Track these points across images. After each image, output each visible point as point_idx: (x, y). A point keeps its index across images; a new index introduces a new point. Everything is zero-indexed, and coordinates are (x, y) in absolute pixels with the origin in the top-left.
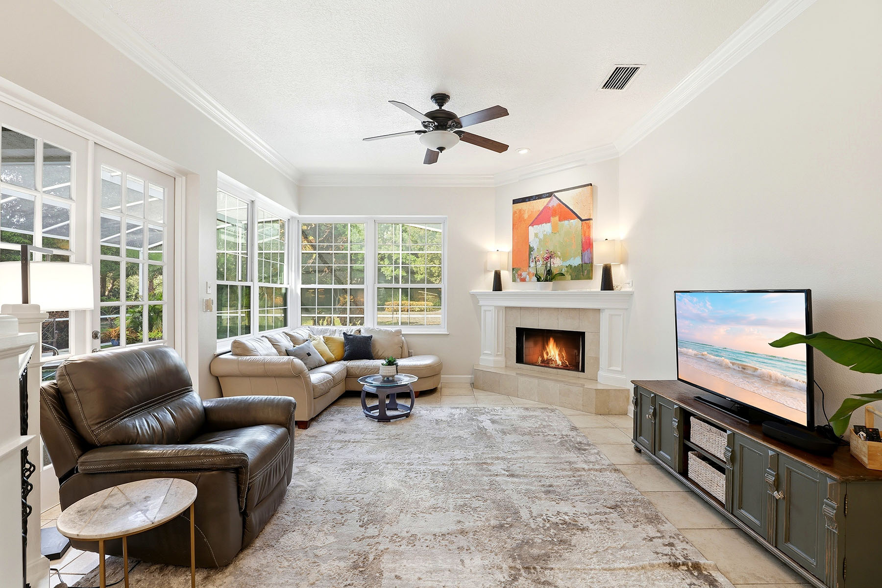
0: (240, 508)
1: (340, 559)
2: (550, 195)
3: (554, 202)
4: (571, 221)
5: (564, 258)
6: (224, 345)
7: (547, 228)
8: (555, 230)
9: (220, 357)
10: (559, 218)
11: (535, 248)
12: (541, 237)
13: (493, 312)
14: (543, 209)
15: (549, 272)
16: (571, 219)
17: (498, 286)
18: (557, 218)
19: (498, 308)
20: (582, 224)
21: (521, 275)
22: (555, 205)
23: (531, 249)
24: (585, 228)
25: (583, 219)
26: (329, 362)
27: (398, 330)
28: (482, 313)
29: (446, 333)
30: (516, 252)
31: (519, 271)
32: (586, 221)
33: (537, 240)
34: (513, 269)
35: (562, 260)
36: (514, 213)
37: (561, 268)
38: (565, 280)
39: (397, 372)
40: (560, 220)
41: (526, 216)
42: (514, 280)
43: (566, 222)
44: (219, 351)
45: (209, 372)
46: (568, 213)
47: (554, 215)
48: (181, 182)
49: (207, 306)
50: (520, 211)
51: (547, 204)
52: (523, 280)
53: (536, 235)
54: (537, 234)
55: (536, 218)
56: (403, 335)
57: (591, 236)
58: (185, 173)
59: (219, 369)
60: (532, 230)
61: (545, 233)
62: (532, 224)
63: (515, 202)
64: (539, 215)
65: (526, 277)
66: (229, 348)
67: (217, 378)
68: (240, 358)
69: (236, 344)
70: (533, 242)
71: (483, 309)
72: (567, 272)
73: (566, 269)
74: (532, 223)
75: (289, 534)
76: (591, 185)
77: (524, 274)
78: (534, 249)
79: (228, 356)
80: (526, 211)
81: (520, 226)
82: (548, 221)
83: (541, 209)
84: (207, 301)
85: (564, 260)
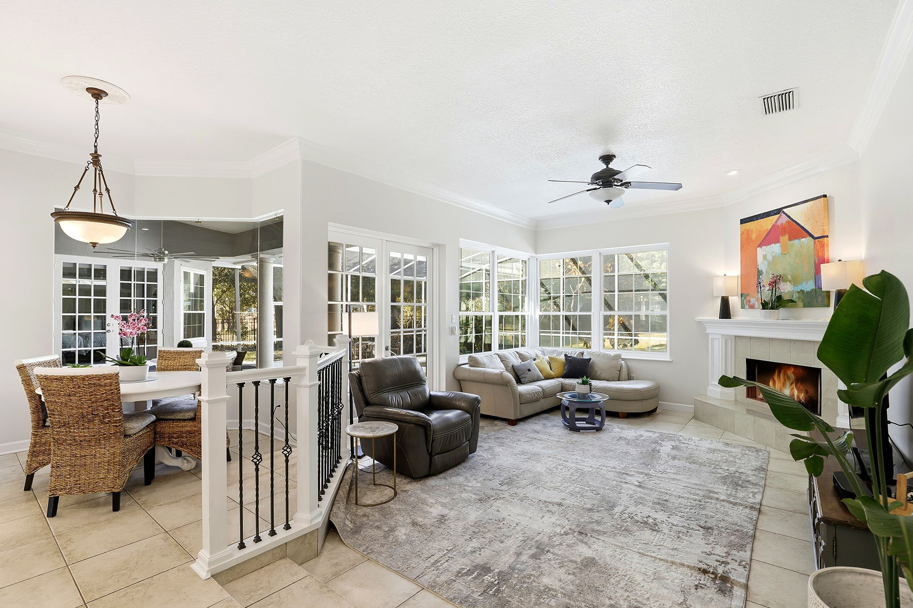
0: (428, 450)
1: (475, 494)
2: (778, 211)
3: (784, 219)
4: (803, 239)
5: (795, 281)
6: (464, 359)
7: (776, 248)
8: (785, 252)
9: (462, 366)
10: (789, 236)
11: (764, 271)
12: (770, 258)
13: (720, 340)
14: (771, 228)
15: (779, 298)
16: (802, 238)
17: (725, 312)
18: (787, 237)
19: (726, 338)
20: (815, 243)
21: (749, 301)
22: (784, 222)
23: (760, 273)
24: (818, 247)
25: (815, 236)
26: (547, 378)
27: (618, 354)
28: (710, 341)
29: (669, 360)
30: (744, 276)
31: (748, 297)
32: (820, 239)
33: (766, 262)
34: (742, 295)
35: (793, 285)
36: (742, 234)
37: (791, 293)
38: (795, 307)
39: (591, 391)
40: (790, 240)
41: (754, 237)
42: (743, 307)
43: (796, 242)
44: (461, 362)
45: (453, 374)
46: (797, 231)
47: (783, 234)
48: (436, 250)
49: (452, 331)
50: (748, 231)
51: (776, 222)
52: (752, 307)
53: (765, 257)
54: (766, 255)
55: (765, 238)
56: (623, 359)
57: (826, 257)
58: (438, 245)
59: (461, 375)
60: (761, 252)
61: (774, 254)
62: (760, 246)
63: (743, 221)
64: (767, 235)
65: (755, 304)
66: (467, 362)
67: (459, 381)
68: (472, 368)
69: (471, 359)
70: (762, 265)
71: (710, 336)
72: (799, 298)
73: (797, 294)
74: (760, 244)
75: (459, 477)
76: (825, 196)
77: (753, 300)
78: (762, 273)
79: (467, 366)
80: (754, 231)
81: (748, 246)
82: (778, 241)
83: (769, 228)
84: (452, 328)
85: (794, 285)
